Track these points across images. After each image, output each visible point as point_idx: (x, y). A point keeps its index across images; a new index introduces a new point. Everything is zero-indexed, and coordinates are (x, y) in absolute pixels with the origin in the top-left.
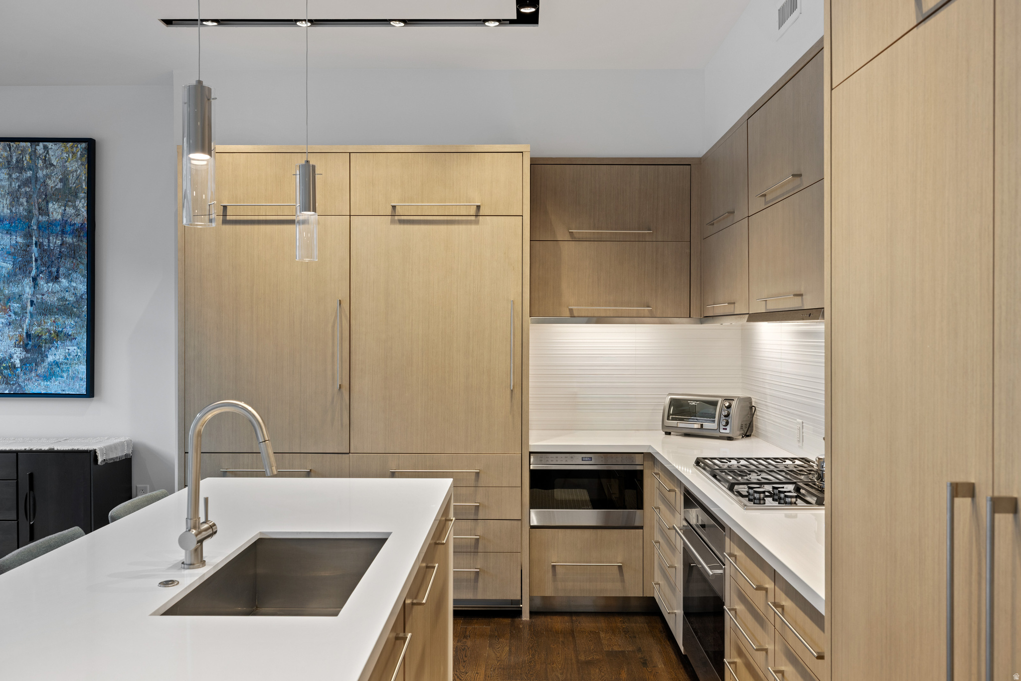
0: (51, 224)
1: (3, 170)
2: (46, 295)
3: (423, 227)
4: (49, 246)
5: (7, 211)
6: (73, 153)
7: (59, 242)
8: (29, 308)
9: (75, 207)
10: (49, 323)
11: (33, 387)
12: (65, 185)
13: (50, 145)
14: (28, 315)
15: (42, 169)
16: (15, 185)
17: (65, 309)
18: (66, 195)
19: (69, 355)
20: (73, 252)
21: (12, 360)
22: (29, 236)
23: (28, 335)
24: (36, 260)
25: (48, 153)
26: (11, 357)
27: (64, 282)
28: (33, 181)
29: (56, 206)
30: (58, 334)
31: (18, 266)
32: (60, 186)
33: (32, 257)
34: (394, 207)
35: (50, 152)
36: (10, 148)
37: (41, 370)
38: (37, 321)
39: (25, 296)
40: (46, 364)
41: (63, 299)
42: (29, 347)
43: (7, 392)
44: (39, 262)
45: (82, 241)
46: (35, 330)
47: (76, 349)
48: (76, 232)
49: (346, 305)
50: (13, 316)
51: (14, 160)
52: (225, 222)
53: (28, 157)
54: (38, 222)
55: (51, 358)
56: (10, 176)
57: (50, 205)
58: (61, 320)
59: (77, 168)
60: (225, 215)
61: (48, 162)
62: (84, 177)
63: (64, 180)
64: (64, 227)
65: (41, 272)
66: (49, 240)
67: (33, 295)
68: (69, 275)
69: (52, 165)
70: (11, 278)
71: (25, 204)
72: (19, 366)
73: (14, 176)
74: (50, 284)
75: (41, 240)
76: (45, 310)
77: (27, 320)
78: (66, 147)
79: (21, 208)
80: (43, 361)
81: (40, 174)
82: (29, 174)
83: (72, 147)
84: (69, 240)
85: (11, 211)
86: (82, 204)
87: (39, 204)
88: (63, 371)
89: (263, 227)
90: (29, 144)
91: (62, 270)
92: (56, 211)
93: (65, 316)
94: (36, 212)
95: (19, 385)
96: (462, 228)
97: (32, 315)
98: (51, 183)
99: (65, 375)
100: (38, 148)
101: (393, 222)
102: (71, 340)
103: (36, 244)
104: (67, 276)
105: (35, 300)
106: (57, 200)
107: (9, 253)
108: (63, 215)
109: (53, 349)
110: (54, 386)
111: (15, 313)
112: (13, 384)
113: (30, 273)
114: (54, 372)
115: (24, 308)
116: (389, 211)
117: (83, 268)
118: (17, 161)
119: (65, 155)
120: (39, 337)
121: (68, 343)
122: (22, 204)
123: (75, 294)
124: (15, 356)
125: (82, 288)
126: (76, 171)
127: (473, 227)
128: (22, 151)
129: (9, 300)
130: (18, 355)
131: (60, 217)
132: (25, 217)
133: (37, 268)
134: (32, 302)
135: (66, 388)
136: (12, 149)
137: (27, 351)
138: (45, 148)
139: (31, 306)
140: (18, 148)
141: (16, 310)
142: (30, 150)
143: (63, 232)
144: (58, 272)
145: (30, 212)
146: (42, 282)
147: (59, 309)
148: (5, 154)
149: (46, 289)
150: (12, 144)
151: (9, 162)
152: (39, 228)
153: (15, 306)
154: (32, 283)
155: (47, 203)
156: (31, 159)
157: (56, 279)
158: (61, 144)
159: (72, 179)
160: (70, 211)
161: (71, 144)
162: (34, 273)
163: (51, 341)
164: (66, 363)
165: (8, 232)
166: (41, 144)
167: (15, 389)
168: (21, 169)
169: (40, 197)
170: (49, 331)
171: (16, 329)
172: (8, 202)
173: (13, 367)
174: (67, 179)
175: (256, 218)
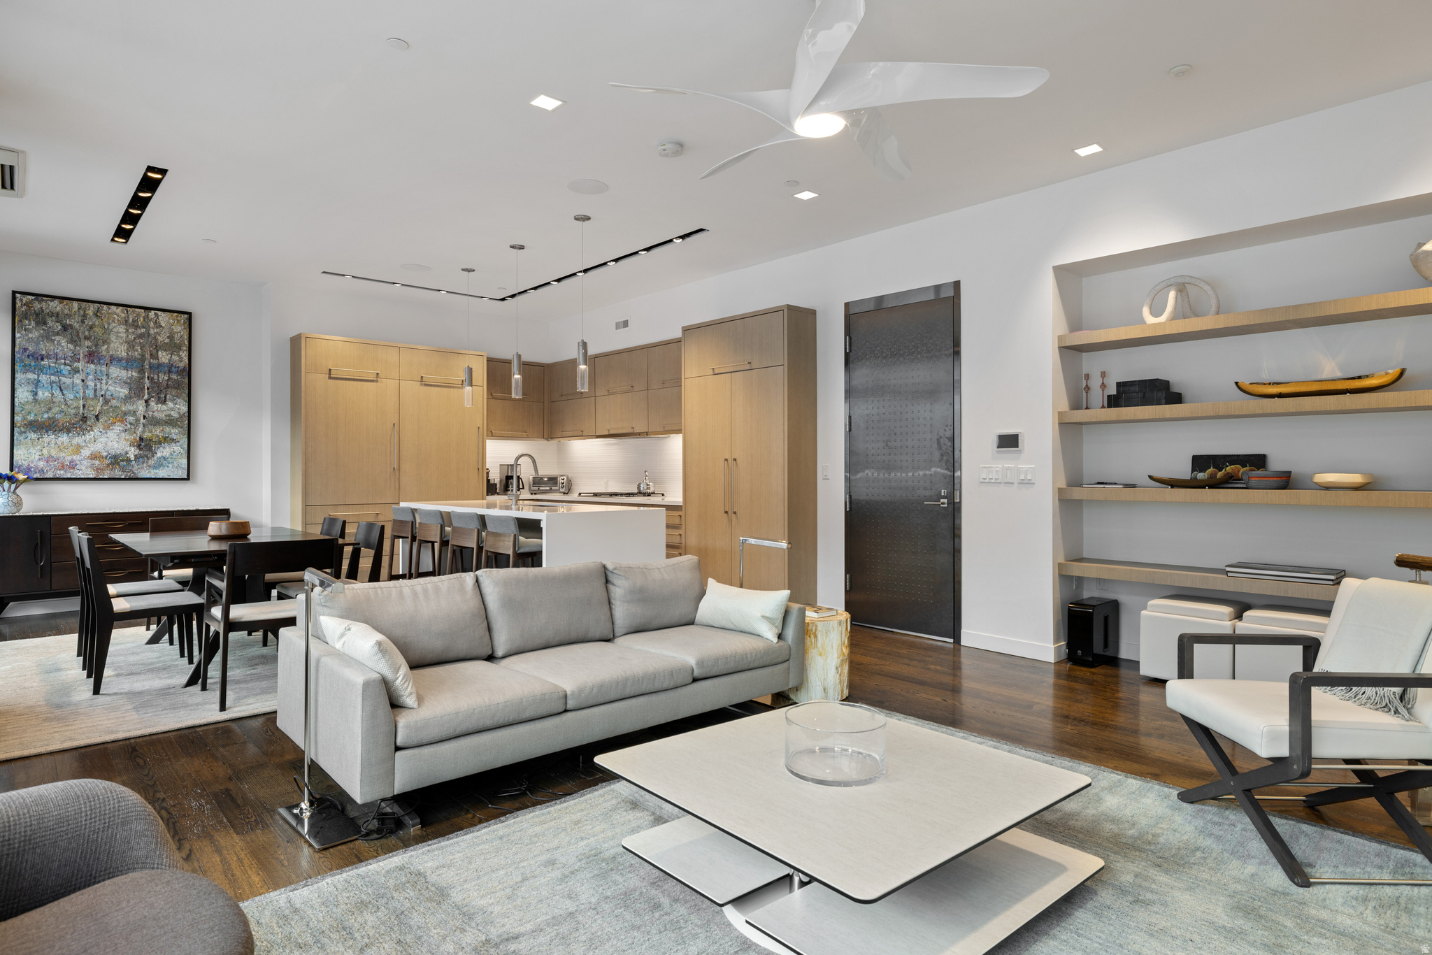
0: (160, 365)
1: (121, 326)
2: (156, 413)
3: (436, 388)
4: (158, 380)
5: (124, 354)
6: (178, 320)
7: (166, 378)
8: (142, 420)
9: (179, 356)
10: (157, 431)
11: (143, 474)
12: (171, 340)
13: (159, 313)
14: (141, 426)
15: (153, 328)
16: (131, 337)
17: (170, 422)
18: (173, 347)
19: (174, 452)
20: (177, 386)
21: (128, 455)
22: (142, 371)
23: (141, 439)
24: (148, 389)
25: (158, 318)
26: (127, 453)
27: (170, 404)
28: (146, 336)
29: (164, 354)
30: (165, 439)
31: (133, 392)
32: (167, 341)
33: (144, 387)
34: (422, 377)
35: (160, 317)
36: (127, 312)
37: (151, 462)
38: (149, 430)
39: (139, 412)
40: (155, 458)
41: (169, 415)
42: (142, 447)
43: (123, 477)
44: (150, 390)
45: (184, 378)
46: (147, 435)
47: (179, 449)
48: (180, 372)
49: (397, 426)
50: (129, 426)
51: (131, 320)
52: (330, 378)
53: (142, 319)
54: (150, 363)
55: (159, 454)
56: (128, 330)
57: (160, 353)
58: (167, 429)
59: (180, 329)
60: (330, 374)
61: (158, 324)
62: (186, 337)
63: (171, 337)
64: (170, 368)
65: (153, 397)
66: (158, 376)
67: (146, 411)
68: (175, 400)
69: (161, 326)
70: (127, 399)
71: (140, 350)
72: (133, 459)
73: (130, 331)
74: (160, 405)
75: (152, 376)
76: (156, 422)
77: (140, 429)
78: (172, 316)
79: (136, 353)
80: (153, 456)
81: (152, 331)
82: (143, 330)
83: (177, 316)
84: (174, 377)
85: (128, 354)
86: (184, 354)
87: (150, 351)
88: (169, 463)
89: (352, 382)
90: (143, 311)
91: (168, 397)
92: (164, 357)
93: (171, 427)
94: (148, 356)
95: (133, 473)
96: (455, 390)
97: (144, 425)
98: (160, 339)
99: (171, 466)
100: (150, 314)
101: (421, 385)
102: (175, 443)
103: (148, 378)
104: (172, 401)
105: (147, 416)
106: (165, 350)
107: (125, 383)
108: (169, 360)
109: (161, 448)
110: (162, 473)
111: (131, 424)
112: (128, 472)
113: (143, 397)
114: (162, 465)
115: (137, 420)
116: (419, 379)
117: (185, 396)
118: (133, 321)
119: (171, 321)
120: (151, 440)
121: (173, 444)
122: (137, 350)
123: (179, 413)
124: (130, 453)
125: (185, 409)
126: (180, 332)
127: (461, 390)
128: (137, 315)
129: (125, 414)
130: (133, 452)
131: (167, 361)
132: (139, 359)
133: (149, 394)
134: (144, 417)
135: (172, 474)
136: (129, 313)
137: (140, 449)
138: (156, 314)
139: (144, 419)
140: (134, 312)
141: (131, 422)
142: (144, 315)
143: (170, 372)
144: (165, 397)
145: (143, 356)
146: (152, 404)
147: (166, 422)
148: (123, 315)
149: (156, 409)
150: (129, 309)
151: (126, 321)
152: (150, 368)
153: (131, 419)
154: (144, 404)
155: (157, 351)
156: (144, 320)
157: (164, 402)
158: (168, 313)
159: (177, 337)
160: (175, 358)
161: (175, 314)
162: (146, 397)
163: (160, 443)
164: (172, 458)
165: (126, 369)
166: (152, 312)
167: (129, 475)
168: (137, 327)
169: (152, 347)
170: (158, 436)
171: (131, 434)
172: (125, 348)
173: (129, 460)
174: (173, 337)
175: (348, 377)
